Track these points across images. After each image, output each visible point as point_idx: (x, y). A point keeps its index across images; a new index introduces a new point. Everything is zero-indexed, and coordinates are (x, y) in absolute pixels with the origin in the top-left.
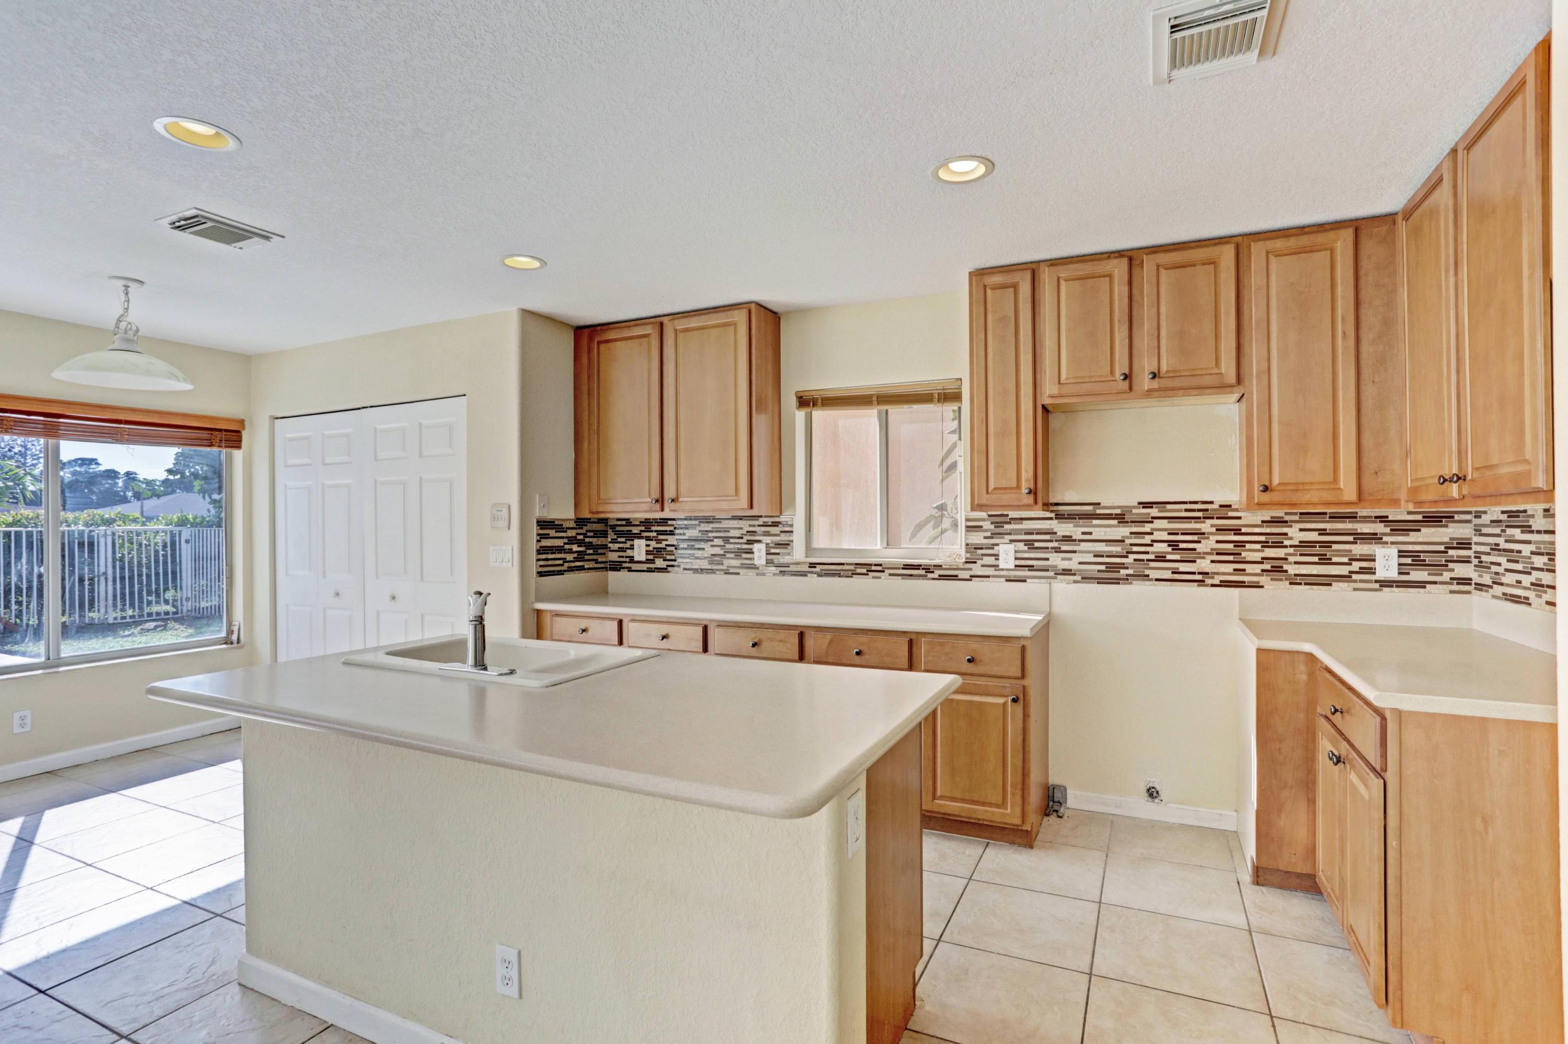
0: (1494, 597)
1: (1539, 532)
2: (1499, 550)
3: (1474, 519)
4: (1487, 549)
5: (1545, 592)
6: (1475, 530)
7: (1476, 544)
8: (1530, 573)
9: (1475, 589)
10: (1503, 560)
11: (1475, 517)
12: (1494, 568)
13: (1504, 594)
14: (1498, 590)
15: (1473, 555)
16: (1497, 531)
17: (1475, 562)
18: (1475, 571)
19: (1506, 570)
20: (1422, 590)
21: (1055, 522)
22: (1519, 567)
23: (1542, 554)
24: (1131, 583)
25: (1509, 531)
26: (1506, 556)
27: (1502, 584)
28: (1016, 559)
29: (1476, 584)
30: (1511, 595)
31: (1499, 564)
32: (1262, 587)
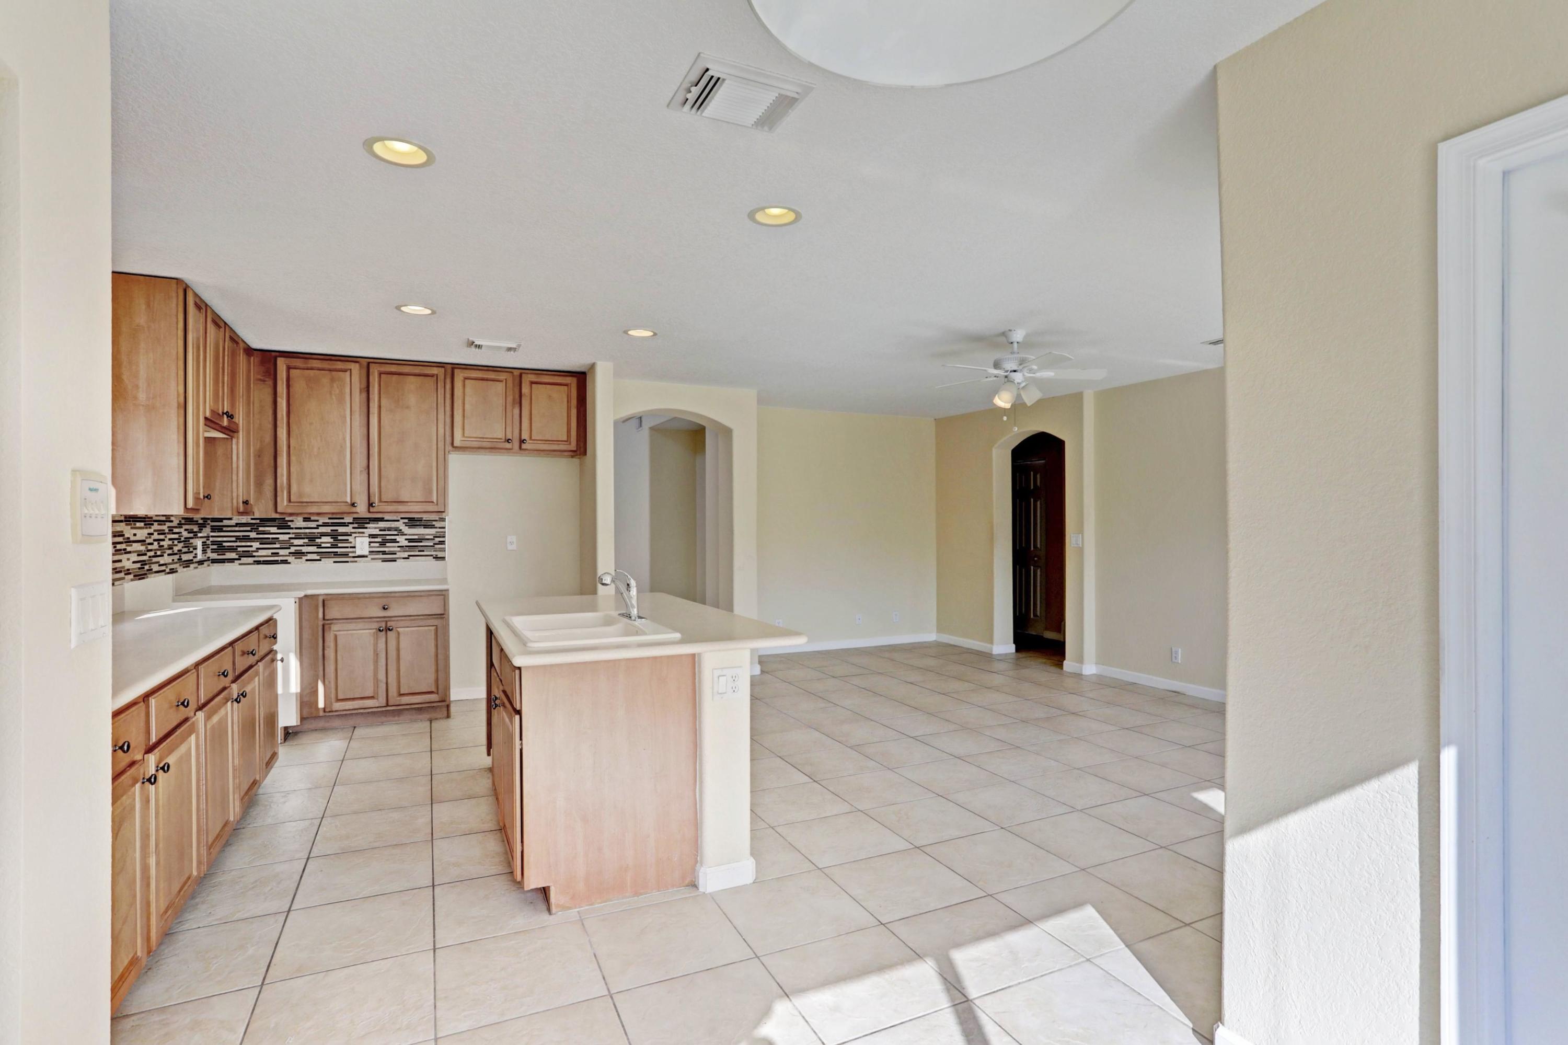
0: (240, 564)
1: (296, 528)
2: (252, 539)
3: (210, 522)
4: (234, 539)
5: (307, 556)
6: (211, 529)
7: (212, 537)
8: (289, 548)
9: (212, 563)
10: (256, 545)
11: (211, 521)
12: (239, 549)
13: (254, 561)
14: (244, 560)
15: (210, 543)
16: (249, 529)
17: (215, 547)
18: (212, 552)
19: (257, 549)
20: (203, 566)
21: (123, 524)
22: (277, 546)
23: (303, 538)
24: (147, 577)
25: (261, 529)
26: (257, 542)
27: (254, 556)
28: (114, 562)
29: (212, 560)
30: (263, 561)
31: (251, 546)
32: (177, 571)
